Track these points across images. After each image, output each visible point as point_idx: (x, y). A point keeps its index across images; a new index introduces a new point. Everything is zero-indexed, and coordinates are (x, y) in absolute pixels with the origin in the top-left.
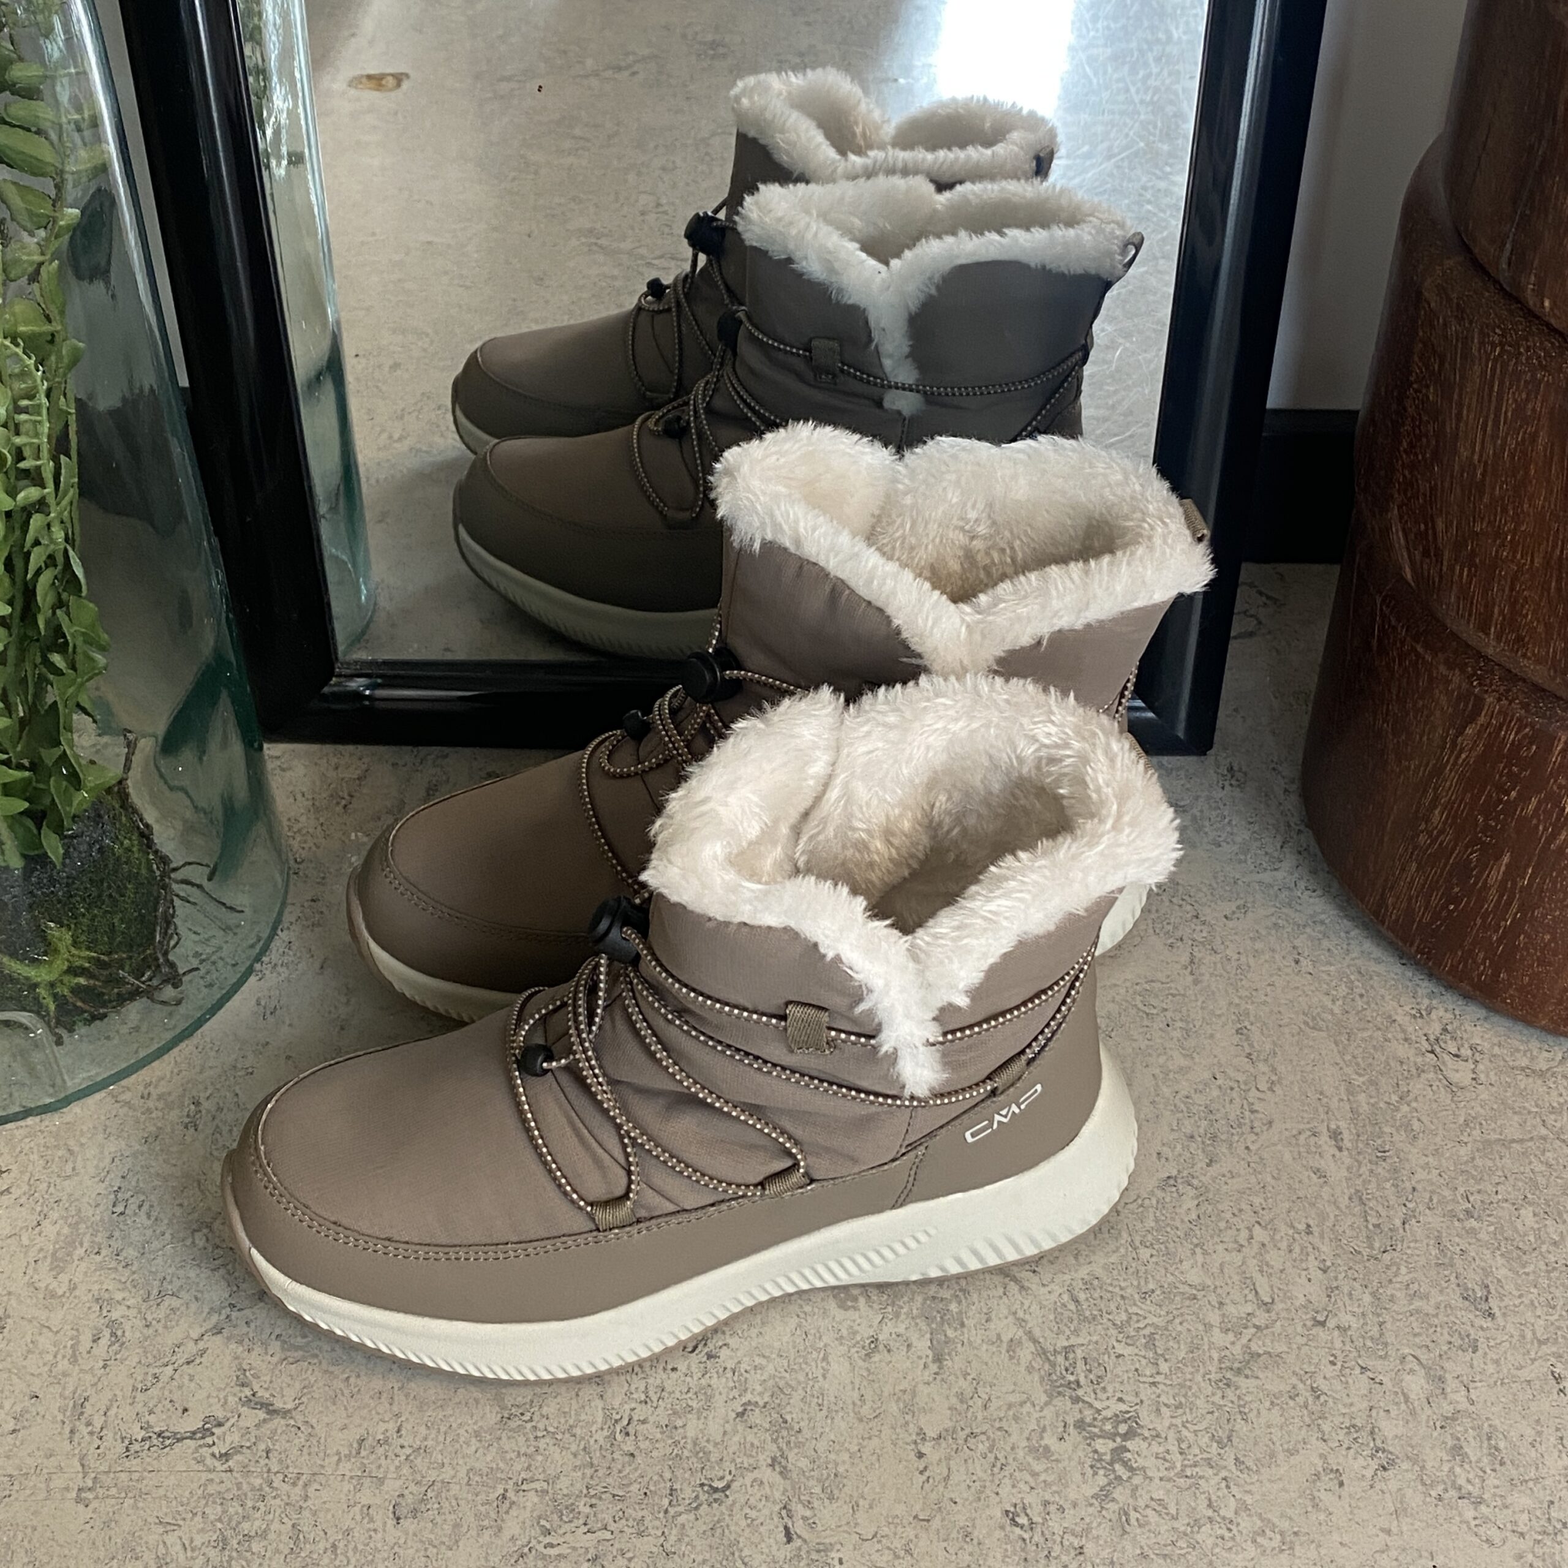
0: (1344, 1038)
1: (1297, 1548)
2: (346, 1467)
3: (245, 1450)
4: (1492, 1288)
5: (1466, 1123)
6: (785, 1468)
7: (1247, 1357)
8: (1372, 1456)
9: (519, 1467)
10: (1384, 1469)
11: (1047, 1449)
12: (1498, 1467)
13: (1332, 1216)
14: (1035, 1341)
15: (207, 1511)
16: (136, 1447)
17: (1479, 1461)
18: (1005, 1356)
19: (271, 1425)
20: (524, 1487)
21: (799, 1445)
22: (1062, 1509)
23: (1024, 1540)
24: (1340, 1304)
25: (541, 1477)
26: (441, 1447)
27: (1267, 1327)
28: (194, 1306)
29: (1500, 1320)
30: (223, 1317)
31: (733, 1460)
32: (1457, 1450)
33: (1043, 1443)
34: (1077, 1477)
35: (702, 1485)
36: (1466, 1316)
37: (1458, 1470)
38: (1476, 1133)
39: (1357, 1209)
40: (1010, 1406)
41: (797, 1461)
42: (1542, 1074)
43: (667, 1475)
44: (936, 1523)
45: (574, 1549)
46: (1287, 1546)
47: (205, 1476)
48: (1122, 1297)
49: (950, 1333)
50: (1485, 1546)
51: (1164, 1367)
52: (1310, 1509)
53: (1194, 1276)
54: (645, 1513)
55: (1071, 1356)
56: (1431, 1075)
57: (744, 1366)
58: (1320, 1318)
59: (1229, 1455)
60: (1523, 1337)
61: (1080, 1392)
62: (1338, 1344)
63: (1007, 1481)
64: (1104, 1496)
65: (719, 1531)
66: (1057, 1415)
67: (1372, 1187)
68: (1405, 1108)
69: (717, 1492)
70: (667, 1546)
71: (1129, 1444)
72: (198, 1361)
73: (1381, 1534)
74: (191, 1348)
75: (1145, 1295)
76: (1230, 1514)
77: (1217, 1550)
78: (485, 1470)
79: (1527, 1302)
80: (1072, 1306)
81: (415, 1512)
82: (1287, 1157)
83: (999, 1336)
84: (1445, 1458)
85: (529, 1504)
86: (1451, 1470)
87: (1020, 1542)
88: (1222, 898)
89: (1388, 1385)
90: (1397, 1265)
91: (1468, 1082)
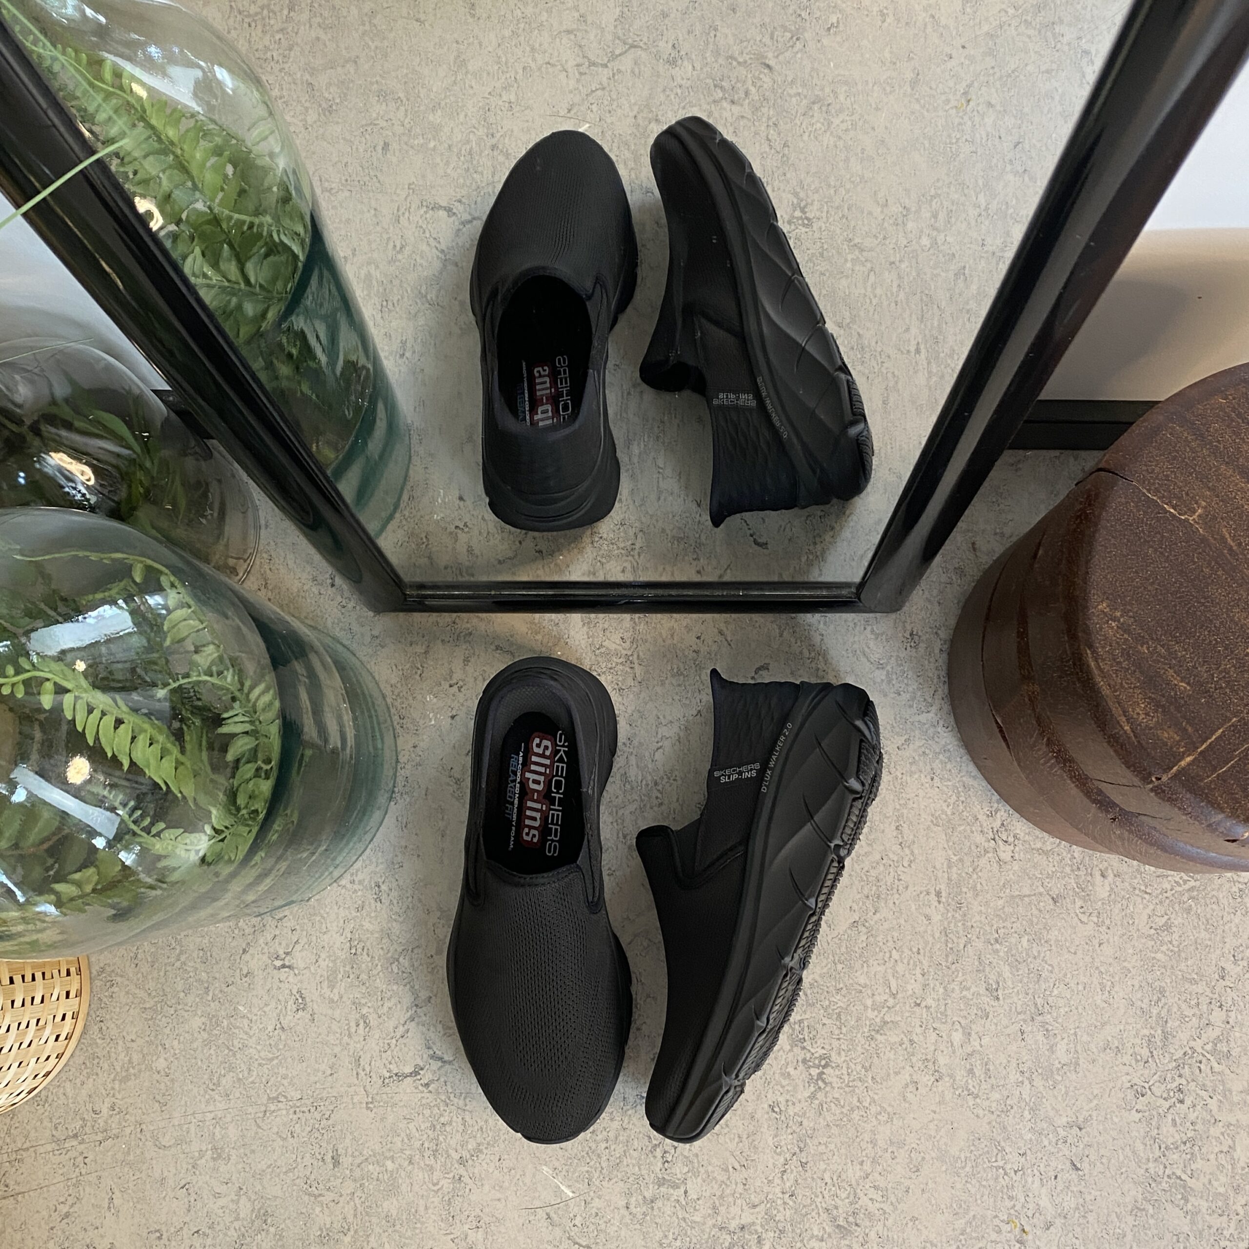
0: (950, 831)
3: (435, 1082)
4: (1001, 984)
5: (1004, 885)
7: (882, 1024)
8: (933, 1075)
10: (937, 1081)
11: (789, 1074)
12: (987, 1079)
13: (931, 943)
15: (424, 1112)
16: (387, 1081)
17: (979, 1076)
19: (445, 1069)
22: (794, 1104)
23: (777, 1119)
24: (928, 994)
27: (893, 1007)
28: (399, 1006)
29: (1001, 1002)
30: (413, 1012)
32: (971, 1072)
33: (787, 1071)
34: (802, 1087)
36: (986, 999)
37: (970, 1081)
38: (1008, 891)
39: (943, 939)
42: (1046, 853)
46: (890, 1119)
47: (420, 1095)
48: (828, 992)
50: (976, 1118)
51: (844, 1030)
52: (902, 1101)
53: (862, 981)
55: (802, 1025)
56: (991, 854)
58: (918, 1002)
59: (870, 1074)
60: (1011, 1010)
61: (805, 1044)
62: (925, 1016)
63: (771, 1091)
64: (813, 1097)
66: (795, 1057)
67: (952, 925)
68: (975, 876)
71: (825, 1071)
72: (406, 1036)
73: (932, 1114)
74: (401, 1029)
75: (838, 990)
76: (867, 1104)
77: (860, 1122)
79: (1015, 990)
82: (913, 907)
84: (965, 1075)
86: (967, 1081)
88: (897, 734)
89: (945, 1037)
90: (958, 971)
91: (1009, 859)
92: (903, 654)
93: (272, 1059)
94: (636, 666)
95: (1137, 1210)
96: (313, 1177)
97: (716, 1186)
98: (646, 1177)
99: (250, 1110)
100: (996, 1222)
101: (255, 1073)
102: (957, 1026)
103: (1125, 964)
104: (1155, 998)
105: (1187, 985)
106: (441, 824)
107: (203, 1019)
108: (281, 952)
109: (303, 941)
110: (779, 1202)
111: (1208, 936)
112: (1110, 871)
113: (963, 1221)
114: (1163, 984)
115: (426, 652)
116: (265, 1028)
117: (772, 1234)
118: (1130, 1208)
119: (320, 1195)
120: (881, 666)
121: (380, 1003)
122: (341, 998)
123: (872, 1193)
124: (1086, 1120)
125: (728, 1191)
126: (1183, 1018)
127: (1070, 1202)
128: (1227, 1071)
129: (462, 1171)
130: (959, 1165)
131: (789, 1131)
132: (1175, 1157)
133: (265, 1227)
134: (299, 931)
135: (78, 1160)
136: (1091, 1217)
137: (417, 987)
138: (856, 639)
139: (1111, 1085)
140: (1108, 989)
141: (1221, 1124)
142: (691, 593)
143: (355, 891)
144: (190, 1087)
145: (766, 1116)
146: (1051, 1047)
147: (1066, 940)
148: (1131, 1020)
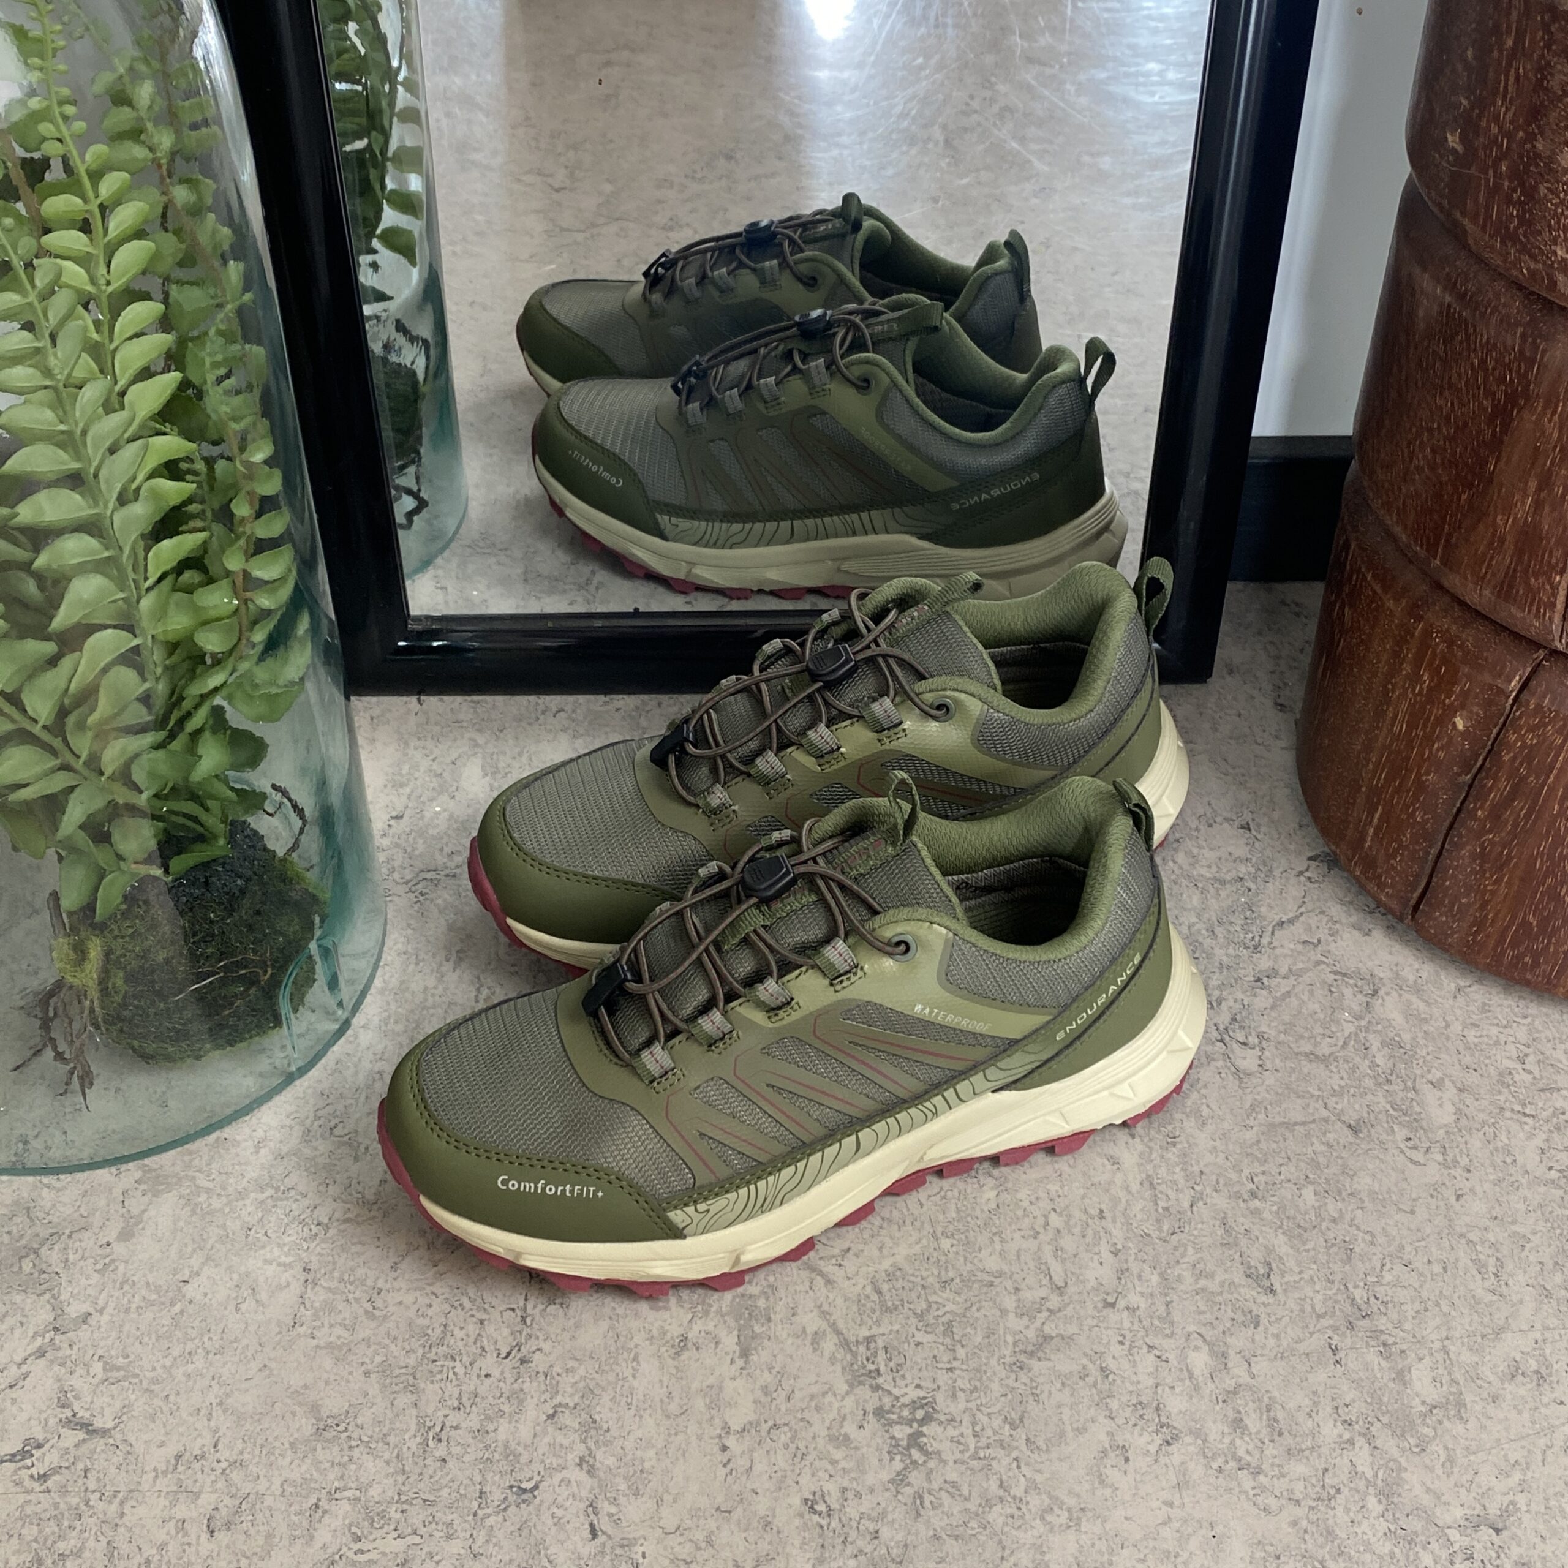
1: (1084, 1523)
2: (163, 1484)
3: (63, 1471)
4: (1274, 1266)
5: (1253, 1108)
6: (592, 1466)
7: (1040, 1340)
8: (1157, 1432)
9: (331, 1476)
10: (1168, 1443)
11: (847, 1438)
12: (1276, 1437)
13: (1124, 1201)
14: (838, 1333)
15: (23, 1532)
17: (1258, 1432)
18: (809, 1349)
19: (90, 1445)
20: (337, 1496)
21: (607, 1443)
22: (858, 1495)
23: (822, 1527)
24: (1130, 1285)
25: (353, 1486)
26: (257, 1459)
27: (1060, 1310)
28: (19, 1331)
29: (1281, 1296)
30: (47, 1340)
31: (542, 1462)
32: (1238, 1424)
33: (843, 1431)
34: (875, 1462)
35: (511, 1487)
36: (1249, 1293)
37: (1238, 1442)
39: (1148, 1194)
40: (812, 1397)
41: (605, 1459)
42: (1324, 1060)
43: (478, 1478)
44: (738, 1514)
45: (384, 1554)
46: (1074, 1522)
47: (21, 1498)
48: (923, 1287)
49: (758, 1329)
50: (1262, 1514)
51: (961, 1353)
52: (1097, 1485)
53: (992, 1263)
54: (455, 1516)
55: (872, 1345)
56: (1220, 1063)
57: (557, 1369)
58: (1110, 1300)
59: (1021, 1434)
60: (1303, 1311)
61: (880, 1380)
62: (1127, 1324)
63: (807, 1470)
64: (900, 1480)
65: (525, 1532)
66: (858, 1404)
69: (524, 1493)
70: (475, 1547)
71: (924, 1429)
72: (21, 1384)
73: (1164, 1508)
74: (13, 1372)
75: (945, 1284)
76: (1018, 1492)
77: (1006, 1529)
78: (299, 1481)
79: (1306, 1276)
80: (875, 1297)
81: (228, 1525)
83: (804, 1328)
84: (1226, 1430)
85: (341, 1513)
86: (1232, 1442)
87: (818, 1529)
89: (1174, 1362)
90: (1185, 1246)
91: (1255, 1068)
102: (1199, 1342)
103: (1516, 1228)
112: (1447, 1082)
124: (1505, 1512)
131: (850, 1550)
139: (1542, 1442)
140: (1492, 1269)
145: (797, 1522)
146: (1400, 1374)
147: (1389, 1191)
148: (1553, 1322)
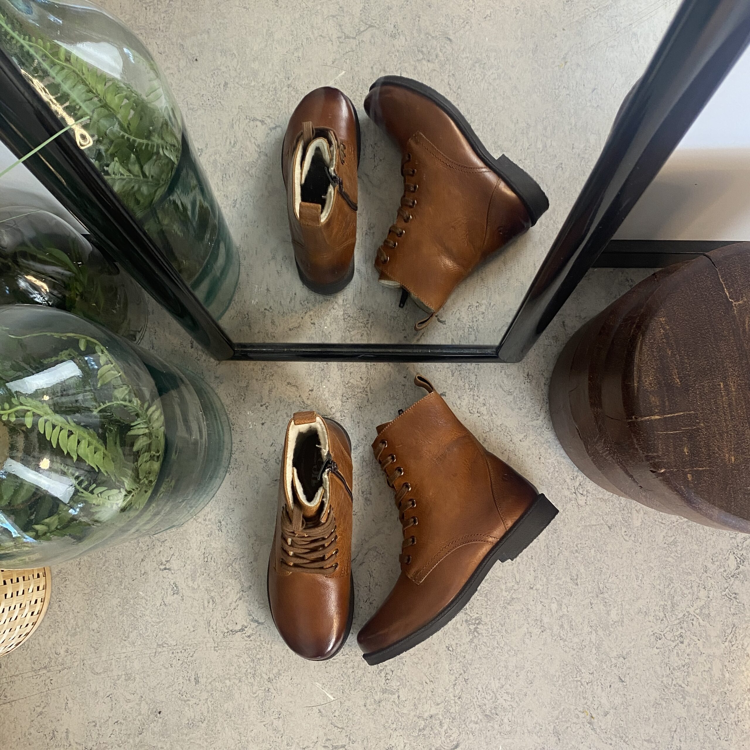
2: (280, 639)
3: (254, 635)
4: (579, 576)
5: (581, 519)
7: (511, 599)
8: (540, 628)
10: (543, 632)
12: (571, 630)
15: (248, 652)
16: (226, 634)
17: (567, 629)
19: (259, 627)
22: (460, 645)
23: (451, 654)
24: (538, 582)
27: (517, 590)
28: (232, 591)
29: (579, 586)
30: (241, 594)
32: (562, 626)
33: (457, 627)
34: (465, 636)
36: (571, 585)
37: (561, 632)
38: (583, 522)
39: (546, 550)
42: (606, 501)
44: (429, 650)
45: (340, 660)
46: (516, 654)
47: (245, 643)
50: (565, 653)
51: (489, 603)
52: (522, 644)
53: (500, 574)
56: (574, 502)
58: (532, 587)
59: (504, 628)
60: (585, 591)
61: (467, 612)
62: (535, 595)
63: (447, 638)
64: (471, 641)
66: (461, 619)
67: (551, 543)
68: (564, 514)
71: (478, 626)
72: (237, 608)
73: (539, 651)
74: (234, 605)
76: (502, 645)
77: (498, 656)
79: (587, 580)
84: (558, 628)
88: (520, 432)
89: (547, 607)
90: (555, 569)
91: (584, 504)
92: (523, 386)
93: (160, 622)
94: (369, 394)
95: (656, 704)
96: (183, 690)
97: (416, 694)
98: (376, 688)
99: (146, 652)
100: (577, 711)
101: (149, 631)
102: (554, 600)
103: (651, 564)
104: (667, 583)
105: (685, 576)
106: (256, 486)
107: (119, 600)
108: (164, 561)
109: (176, 555)
110: (452, 702)
111: (697, 548)
112: (641, 511)
113: (557, 712)
114: (672, 576)
115: (247, 386)
116: (155, 605)
117: (448, 720)
118: (652, 703)
119: (188, 700)
120: (510, 393)
121: (221, 590)
122: (199, 586)
123: (505, 696)
124: (627, 653)
125: (422, 696)
126: (683, 594)
127: (618, 700)
128: (708, 625)
129: (270, 686)
130: (555, 679)
131: (458, 661)
132: (678, 674)
133: (156, 719)
134: (174, 548)
135: (47, 681)
136: (630, 709)
137: (243, 580)
138: (496, 378)
139: (642, 634)
140: (640, 578)
141: (704, 655)
142: (400, 351)
143: (207, 525)
144: (112, 639)
146: (608, 612)
147: (616, 551)
148: (653, 596)
